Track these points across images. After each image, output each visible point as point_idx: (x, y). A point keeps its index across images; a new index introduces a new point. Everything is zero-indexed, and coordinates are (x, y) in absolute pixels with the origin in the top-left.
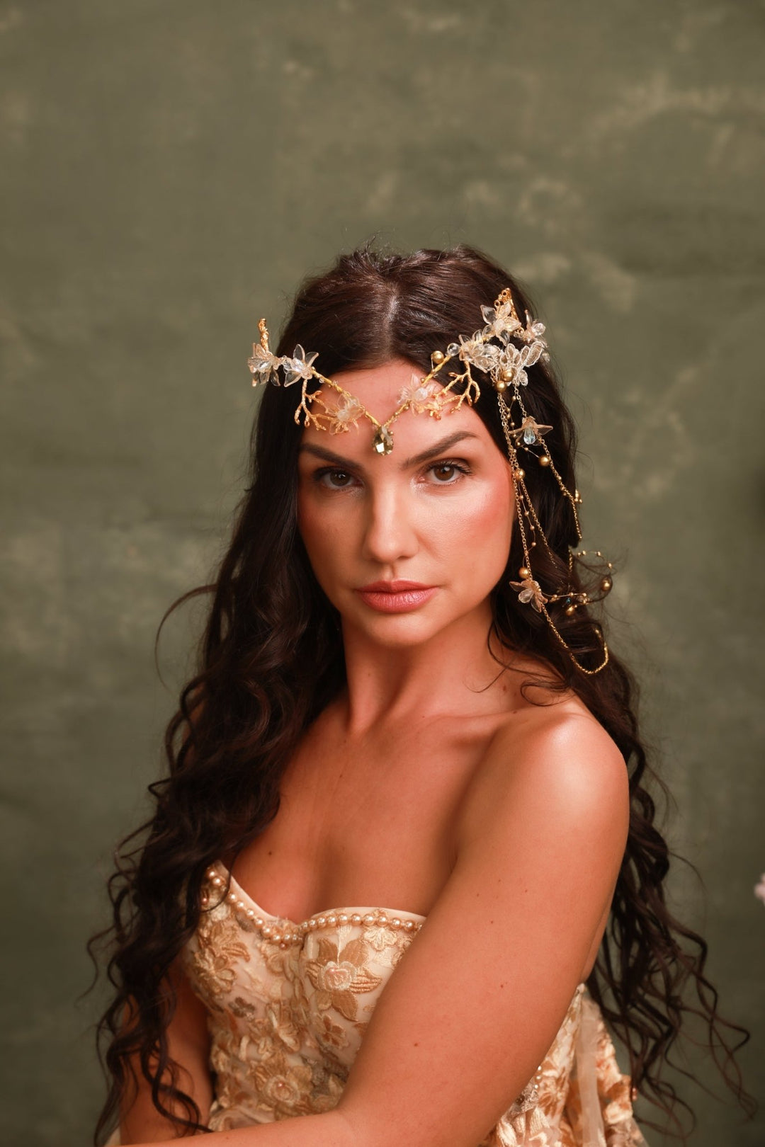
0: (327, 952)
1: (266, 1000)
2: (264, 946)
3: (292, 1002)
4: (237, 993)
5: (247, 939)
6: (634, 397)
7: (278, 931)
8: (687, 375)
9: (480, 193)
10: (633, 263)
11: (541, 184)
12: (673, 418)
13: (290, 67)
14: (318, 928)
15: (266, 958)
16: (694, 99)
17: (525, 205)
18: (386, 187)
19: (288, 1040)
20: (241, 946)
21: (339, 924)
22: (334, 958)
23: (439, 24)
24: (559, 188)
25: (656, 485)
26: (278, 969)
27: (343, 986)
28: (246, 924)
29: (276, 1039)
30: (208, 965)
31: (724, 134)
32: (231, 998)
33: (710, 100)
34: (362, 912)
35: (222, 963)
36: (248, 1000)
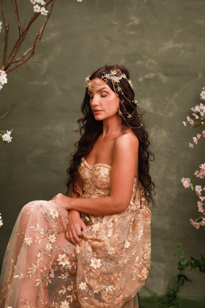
0: (95, 170)
1: (89, 178)
2: (89, 170)
3: (92, 178)
4: (85, 177)
5: (86, 169)
6: (167, 99)
7: (91, 168)
8: (176, 95)
9: (139, 62)
10: (166, 75)
11: (150, 61)
12: (174, 102)
13: (106, 41)
14: (95, 166)
15: (89, 172)
16: (177, 45)
17: (147, 64)
18: (123, 61)
19: (91, 184)
20: (85, 170)
21: (97, 166)
22: (96, 171)
23: (132, 33)
24: (153, 61)
25: (171, 114)
26: (90, 173)
27: (96, 174)
28: (86, 167)
29: (90, 184)
30: (81, 173)
31: (182, 52)
32: (84, 178)
33: (180, 45)
34: (101, 164)
35: (83, 173)
36: (86, 178)
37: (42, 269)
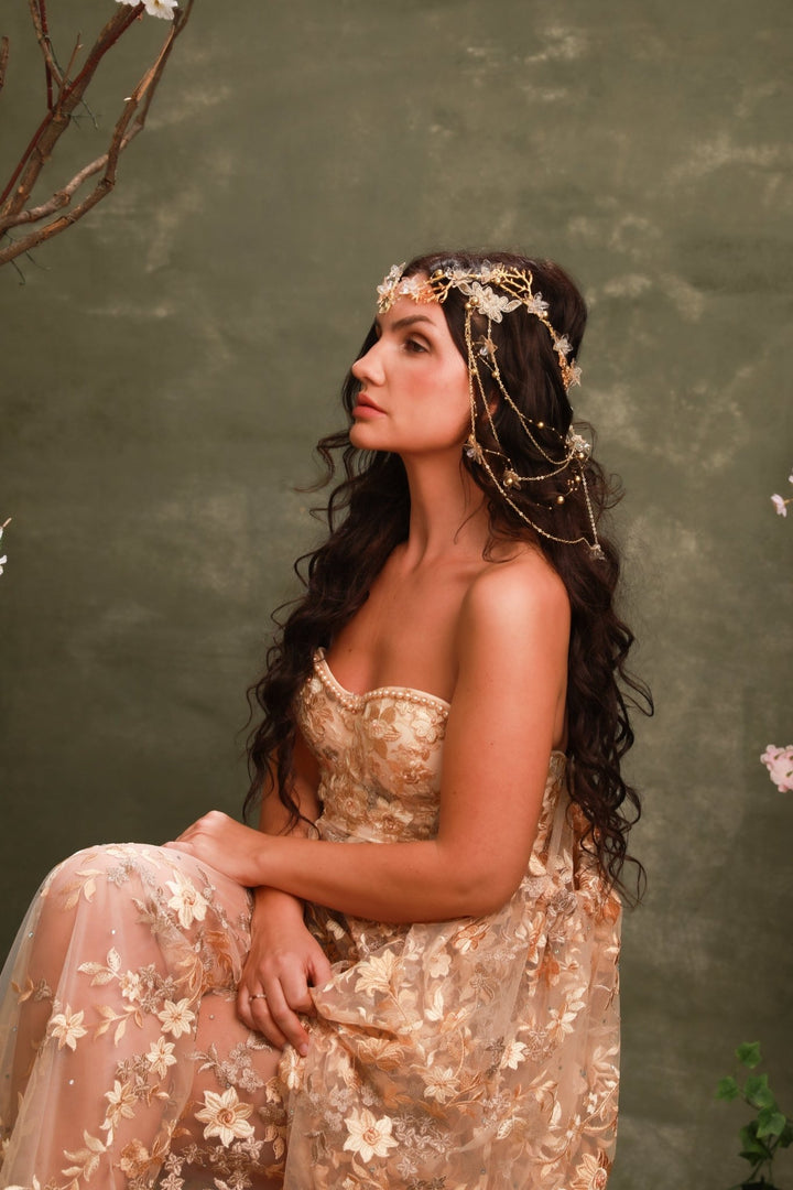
0: (375, 714)
1: (343, 748)
2: (343, 712)
4: (326, 743)
5: (331, 706)
6: (701, 389)
7: (352, 702)
8: (745, 372)
9: (580, 226)
10: (700, 282)
11: (629, 219)
12: (733, 406)
13: (435, 129)
14: (373, 699)
15: (344, 720)
16: (751, 153)
17: (616, 235)
18: (507, 221)
19: (355, 775)
20: (328, 710)
21: (383, 697)
22: (377, 718)
23: (550, 96)
24: (643, 222)
25: (719, 460)
26: (350, 727)
27: (379, 735)
28: (331, 696)
29: (349, 774)
30: (310, 724)
31: (774, 182)
32: (323, 746)
33: (764, 155)
34: (399, 691)
35: (317, 723)
36: (333, 748)
37: (129, 1156)
